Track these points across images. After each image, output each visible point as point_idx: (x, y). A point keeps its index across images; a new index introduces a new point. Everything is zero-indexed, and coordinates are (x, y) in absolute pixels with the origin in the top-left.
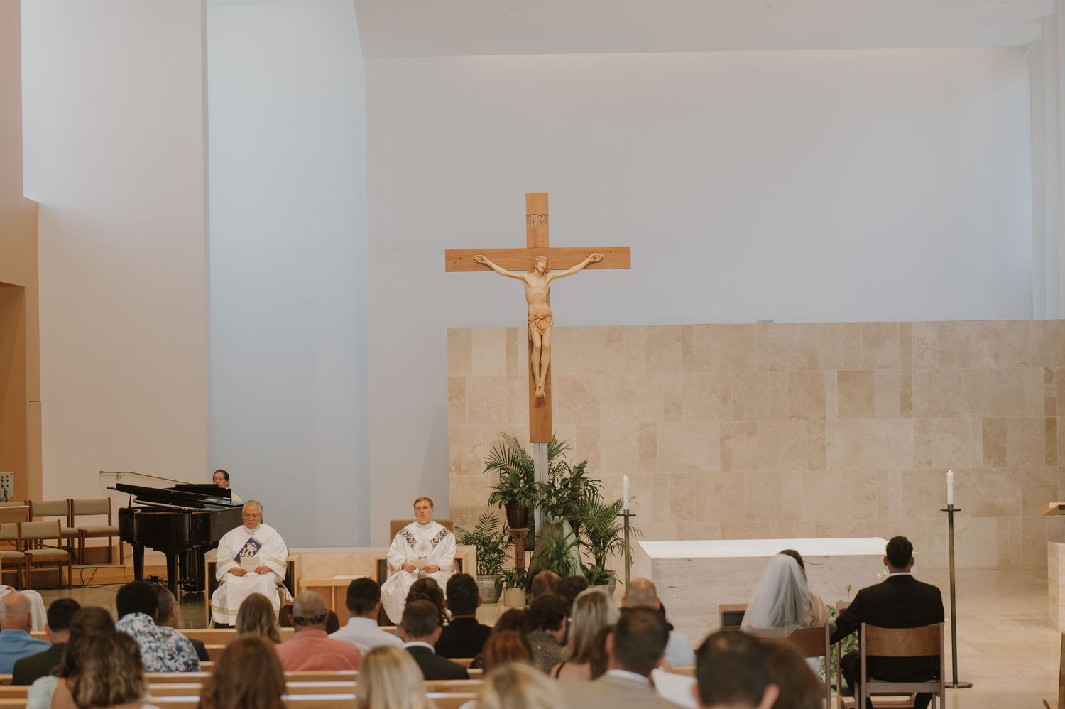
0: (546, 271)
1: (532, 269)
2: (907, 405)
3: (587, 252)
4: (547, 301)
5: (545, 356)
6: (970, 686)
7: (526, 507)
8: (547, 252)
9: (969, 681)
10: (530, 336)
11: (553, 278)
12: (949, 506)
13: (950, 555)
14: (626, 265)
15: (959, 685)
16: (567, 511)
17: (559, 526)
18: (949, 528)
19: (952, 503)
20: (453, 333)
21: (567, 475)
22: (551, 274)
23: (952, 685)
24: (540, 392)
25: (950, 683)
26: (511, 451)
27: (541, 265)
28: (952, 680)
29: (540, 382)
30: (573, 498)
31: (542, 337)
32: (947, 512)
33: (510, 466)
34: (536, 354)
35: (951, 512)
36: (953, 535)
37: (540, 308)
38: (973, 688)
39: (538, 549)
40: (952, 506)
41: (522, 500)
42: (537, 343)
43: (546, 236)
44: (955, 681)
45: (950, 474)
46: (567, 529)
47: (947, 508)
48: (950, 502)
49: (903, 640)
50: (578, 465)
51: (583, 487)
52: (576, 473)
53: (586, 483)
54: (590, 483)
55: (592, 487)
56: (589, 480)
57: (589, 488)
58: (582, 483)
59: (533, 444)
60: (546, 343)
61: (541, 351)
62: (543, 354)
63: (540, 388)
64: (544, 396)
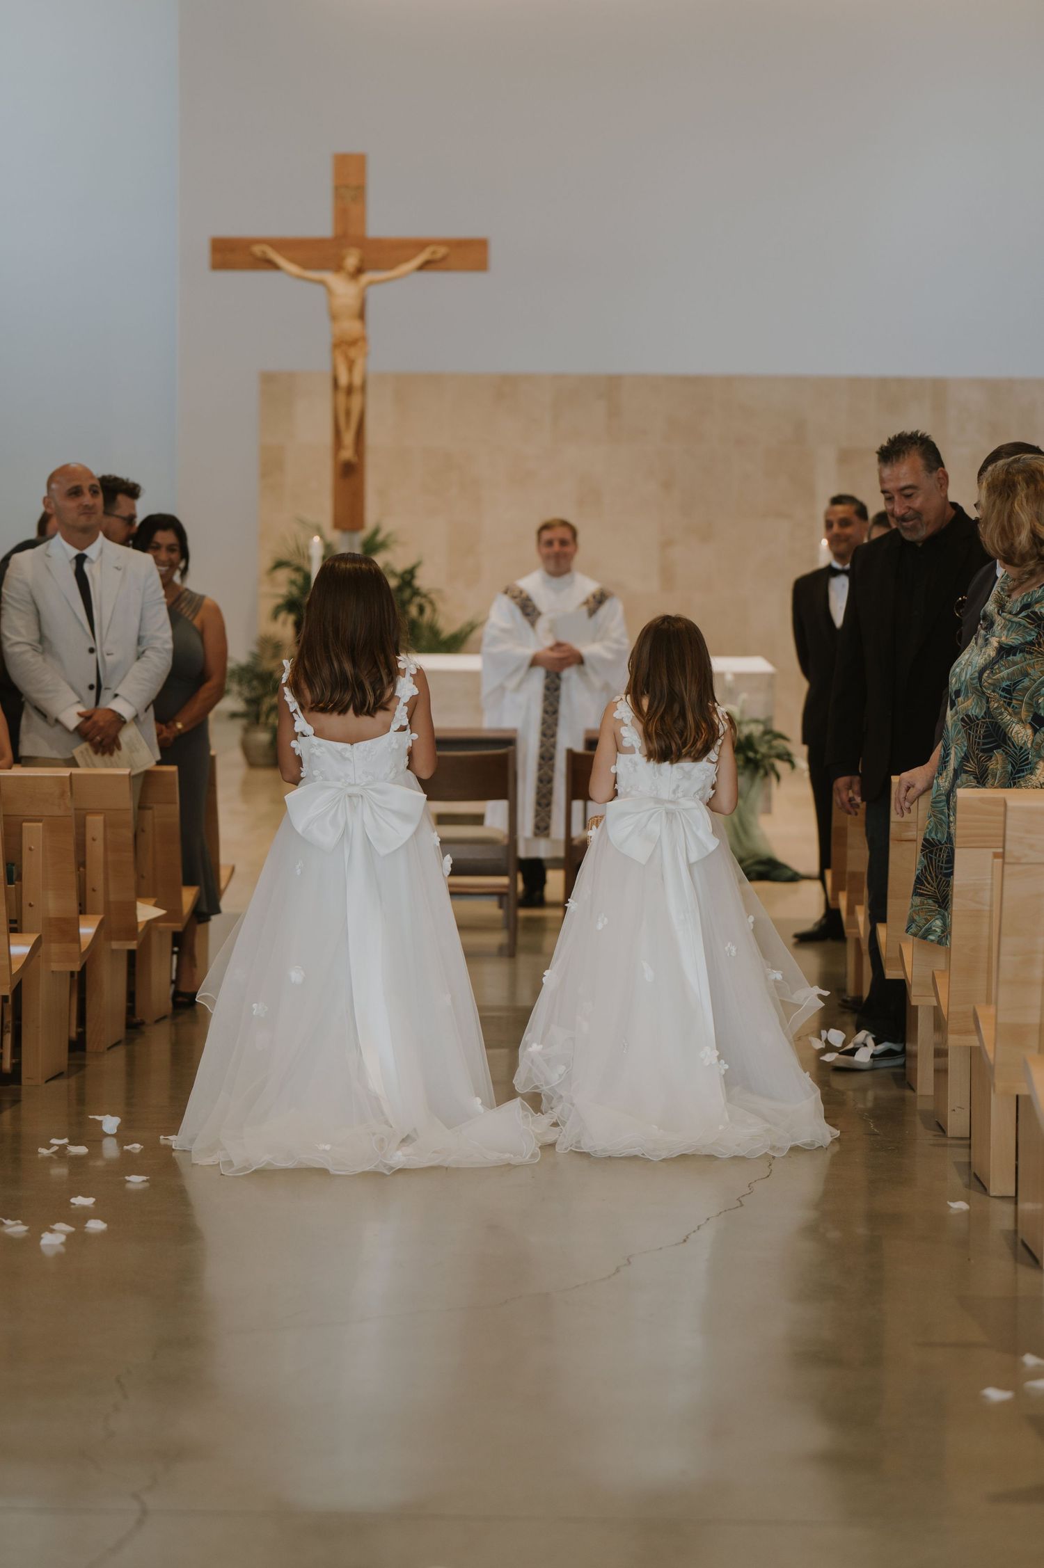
0: (359, 271)
1: (338, 268)
3: (421, 245)
4: (361, 315)
5: (356, 401)
8: (363, 243)
10: (335, 370)
11: (371, 283)
14: (481, 265)
20: (268, 379)
22: (367, 277)
24: (347, 454)
27: (351, 261)
29: (349, 438)
31: (350, 371)
34: (342, 398)
37: (351, 327)
42: (343, 380)
43: (362, 220)
50: (407, 567)
51: (416, 600)
52: (403, 579)
53: (419, 594)
54: (426, 596)
55: (430, 602)
56: (424, 592)
57: (425, 602)
58: (408, 593)
59: (338, 533)
60: (357, 380)
61: (349, 393)
62: (352, 397)
63: (347, 447)
64: (355, 460)
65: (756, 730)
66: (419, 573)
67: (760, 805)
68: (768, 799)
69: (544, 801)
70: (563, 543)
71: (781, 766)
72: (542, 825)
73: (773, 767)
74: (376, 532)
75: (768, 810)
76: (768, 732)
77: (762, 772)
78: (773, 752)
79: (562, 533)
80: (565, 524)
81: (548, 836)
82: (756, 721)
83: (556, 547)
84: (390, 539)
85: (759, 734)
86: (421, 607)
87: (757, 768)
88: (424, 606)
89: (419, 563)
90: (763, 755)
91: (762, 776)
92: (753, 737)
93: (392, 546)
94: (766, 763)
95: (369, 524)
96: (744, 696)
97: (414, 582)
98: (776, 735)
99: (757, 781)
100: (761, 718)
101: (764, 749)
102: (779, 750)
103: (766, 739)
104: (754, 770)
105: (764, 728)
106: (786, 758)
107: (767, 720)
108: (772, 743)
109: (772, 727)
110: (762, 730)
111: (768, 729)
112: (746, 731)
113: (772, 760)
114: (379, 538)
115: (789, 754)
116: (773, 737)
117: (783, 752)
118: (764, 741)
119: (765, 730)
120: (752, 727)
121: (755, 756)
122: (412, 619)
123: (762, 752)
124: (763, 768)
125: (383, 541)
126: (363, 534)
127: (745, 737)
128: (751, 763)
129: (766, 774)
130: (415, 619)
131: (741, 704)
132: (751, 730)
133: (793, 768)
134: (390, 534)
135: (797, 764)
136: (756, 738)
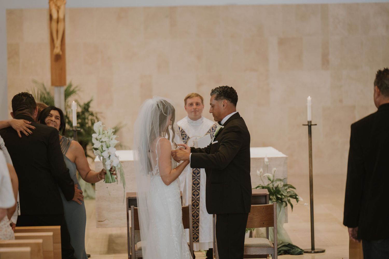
2: (325, 62)
5: (61, 26)
6: (323, 251)
9: (323, 248)
10: (50, 11)
12: (308, 122)
13: (309, 157)
15: (316, 251)
18: (309, 138)
19: (311, 120)
20: (10, 12)
21: (80, 110)
23: (310, 251)
24: (57, 50)
25: (310, 249)
26: (39, 92)
28: (310, 248)
29: (58, 43)
30: (83, 125)
31: (58, 12)
32: (307, 127)
34: (54, 24)
35: (310, 126)
38: (326, 252)
40: (311, 122)
42: (55, 16)
44: (313, 248)
45: (309, 99)
47: (307, 124)
48: (309, 119)
50: (86, 102)
51: (90, 117)
52: (85, 108)
53: (92, 114)
54: (95, 115)
55: (97, 118)
56: (94, 113)
57: (94, 118)
58: (87, 114)
59: (53, 87)
61: (58, 22)
62: (59, 24)
63: (57, 48)
64: (61, 53)
65: (280, 184)
66: (91, 105)
67: (283, 219)
68: (286, 215)
70: (197, 104)
71: (293, 201)
72: (195, 236)
73: (289, 201)
74: (70, 86)
75: (286, 222)
76: (285, 185)
77: (284, 204)
79: (196, 100)
80: (197, 95)
81: (198, 241)
82: (280, 180)
83: (195, 106)
84: (77, 89)
85: (282, 186)
86: (93, 121)
87: (282, 202)
88: (94, 120)
89: (91, 100)
90: (285, 196)
91: (285, 206)
92: (279, 188)
93: (77, 92)
94: (286, 200)
95: (68, 82)
96: (275, 169)
97: (90, 109)
98: (289, 186)
99: (282, 208)
100: (282, 178)
101: (285, 193)
102: (292, 193)
103: (286, 188)
104: (281, 203)
105: (284, 183)
106: (295, 197)
107: (285, 179)
108: (288, 190)
109: (287, 182)
110: (283, 184)
111: (285, 183)
112: (275, 185)
113: (289, 198)
114: (72, 89)
115: (296, 195)
116: (289, 187)
117: (294, 194)
118: (284, 189)
119: (284, 184)
120: (278, 183)
121: (281, 196)
122: (89, 127)
123: (284, 194)
124: (285, 202)
125: (73, 90)
126: (65, 88)
127: (275, 188)
128: (279, 200)
129: (286, 205)
130: (90, 127)
131: (274, 172)
132: (278, 184)
133: (297, 201)
134: (77, 87)
135: (299, 199)
136: (281, 188)
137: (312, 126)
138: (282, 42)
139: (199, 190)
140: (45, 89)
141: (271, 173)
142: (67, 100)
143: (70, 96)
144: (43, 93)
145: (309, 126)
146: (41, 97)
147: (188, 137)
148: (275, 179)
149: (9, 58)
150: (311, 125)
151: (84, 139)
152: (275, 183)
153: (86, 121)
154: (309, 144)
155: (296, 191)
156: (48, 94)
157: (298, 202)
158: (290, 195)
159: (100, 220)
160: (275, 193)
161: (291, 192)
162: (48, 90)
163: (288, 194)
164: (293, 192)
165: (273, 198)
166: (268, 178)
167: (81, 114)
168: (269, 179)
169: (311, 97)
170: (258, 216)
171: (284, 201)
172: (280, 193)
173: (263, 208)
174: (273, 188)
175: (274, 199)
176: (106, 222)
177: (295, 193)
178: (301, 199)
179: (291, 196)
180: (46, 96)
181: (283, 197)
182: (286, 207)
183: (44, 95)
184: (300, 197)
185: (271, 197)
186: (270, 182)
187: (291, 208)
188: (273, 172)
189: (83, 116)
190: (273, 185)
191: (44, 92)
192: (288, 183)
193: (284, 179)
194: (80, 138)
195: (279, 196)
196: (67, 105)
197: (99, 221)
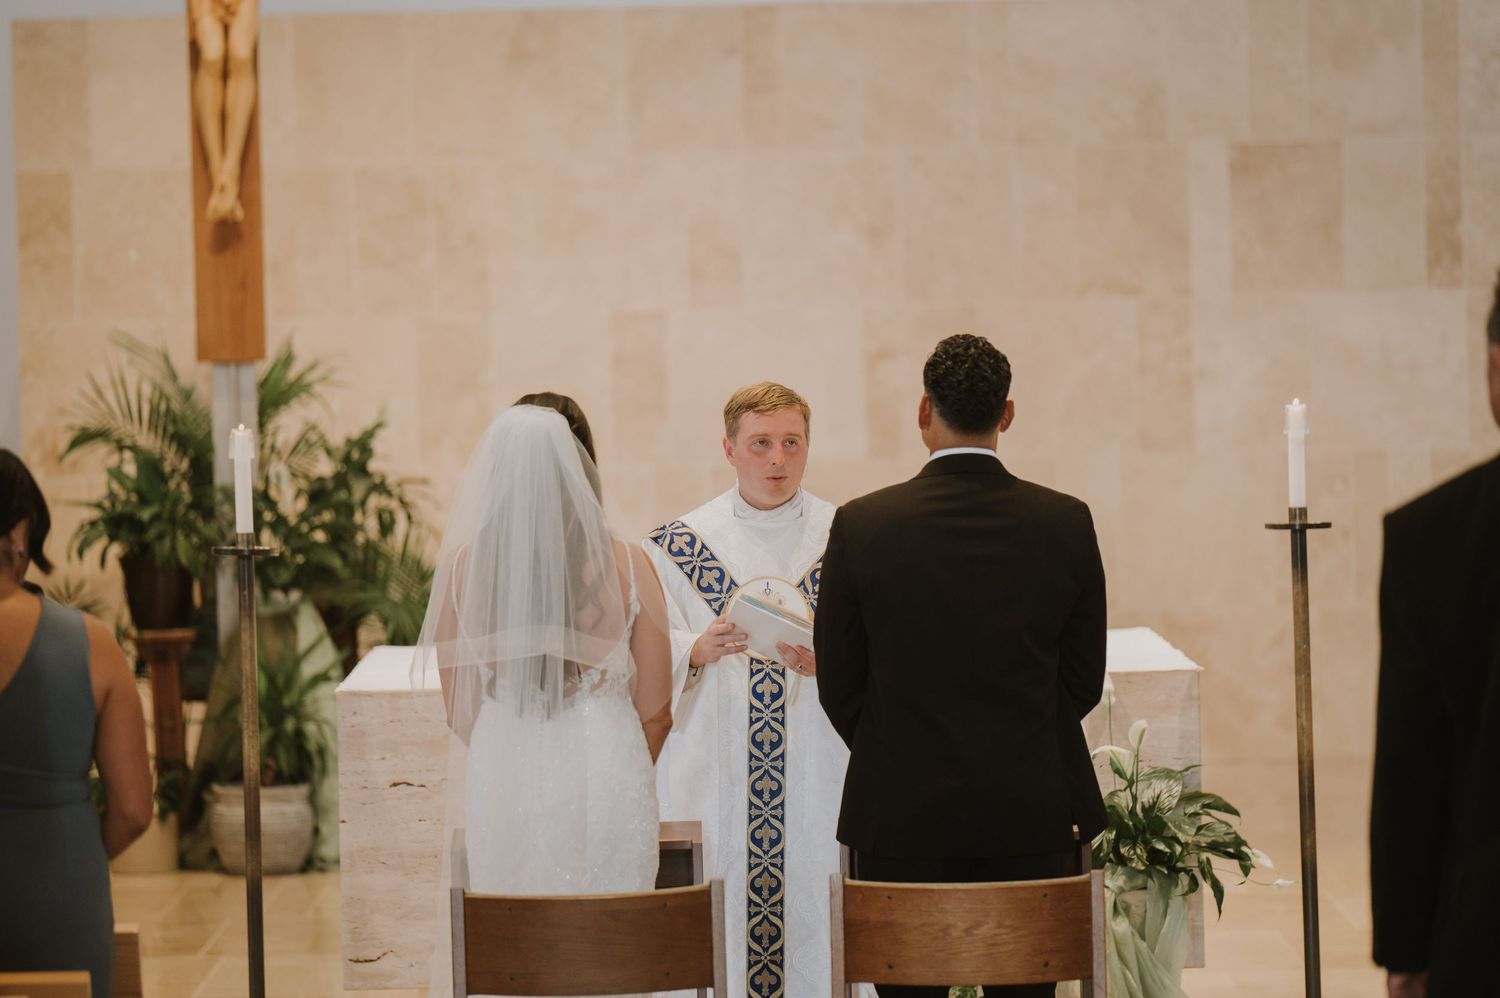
5: (238, 91)
7: (178, 561)
10: (193, 25)
12: (1292, 513)
13: (1298, 672)
16: (312, 577)
17: (285, 622)
18: (1295, 582)
19: (1302, 504)
20: (30, 35)
21: (325, 468)
24: (224, 202)
26: (147, 390)
29: (226, 170)
30: (341, 535)
31: (226, 29)
32: (1289, 532)
33: (147, 440)
34: (209, 84)
35: (1299, 529)
36: (1306, 605)
39: (219, 696)
40: (1303, 512)
41: (167, 543)
42: (212, 49)
45: (1296, 408)
46: (309, 627)
47: (1286, 521)
48: (1296, 500)
49: (968, 931)
50: (356, 433)
51: (375, 501)
52: (347, 459)
53: (381, 488)
54: (396, 491)
55: (403, 503)
56: (391, 481)
57: (394, 504)
58: (359, 488)
59: (206, 367)
60: (241, 49)
61: (225, 75)
62: (232, 83)
63: (223, 189)
64: (240, 214)
65: (1167, 793)
66: (377, 445)
67: (1181, 950)
68: (1196, 934)
69: (765, 979)
70: (791, 441)
71: (1224, 869)
73: (1206, 871)
74: (287, 360)
75: (1197, 961)
76: (1188, 798)
77: (1184, 879)
78: (1204, 841)
82: (1168, 774)
83: (776, 454)
84: (312, 377)
85: (1175, 801)
86: (386, 516)
87: (1174, 871)
88: (391, 513)
89: (379, 425)
90: (1185, 846)
91: (1186, 888)
92: (1160, 810)
93: (318, 388)
94: (1191, 862)
95: (273, 348)
96: (1141, 724)
97: (373, 466)
98: (1207, 802)
99: (1176, 901)
100: (1177, 767)
101: (1187, 835)
102: (1219, 834)
103: (1191, 810)
104: (1168, 875)
105: (1184, 787)
106: (1235, 850)
107: (1189, 772)
108: (1205, 820)
109: (1199, 784)
110: (1178, 794)
111: (1191, 790)
112: (1146, 797)
113: (1204, 856)
114: (292, 374)
115: (1239, 842)
116: (1204, 806)
117: (1227, 839)
118: (1185, 814)
119: (1187, 791)
120: (1160, 785)
121: (1170, 846)
122: (369, 545)
123: (1182, 838)
124: (1187, 871)
125: (299, 378)
126: (262, 368)
127: (1143, 809)
128: (1162, 863)
129: (1194, 885)
130: (374, 542)
131: (1137, 738)
132: (1157, 792)
133: (1246, 870)
134: (312, 367)
135: (1254, 860)
136: (1170, 809)
137: (1309, 532)
138: (1247, 162)
139: (782, 820)
140: (174, 377)
141: (1128, 746)
142: (270, 427)
143: (283, 407)
144: (162, 395)
145: (1294, 532)
146: (154, 410)
147: (732, 582)
148: (1147, 770)
149: (24, 241)
150: (1306, 526)
151: (345, 598)
152: (1141, 786)
153: (358, 517)
154: (1296, 613)
155: (1240, 826)
156: (187, 395)
157: (1249, 876)
158: (1209, 840)
159: (361, 956)
160: (1144, 832)
161: (1217, 825)
162: (185, 380)
163: (1204, 835)
164: (1224, 829)
165: (1135, 853)
166: (1112, 763)
167: (330, 485)
168: (1118, 772)
169: (1301, 403)
170: (1020, 933)
171: (1184, 870)
172: (1166, 833)
173: (1045, 895)
174: (1132, 812)
175: (1139, 857)
176: (384, 965)
177: (1235, 833)
178: (1260, 858)
179: (1215, 847)
180: (176, 406)
181: (1178, 849)
182: (1193, 896)
183: (168, 400)
184: (1255, 851)
185: (1123, 850)
186: (1122, 784)
187: (1214, 901)
188: (1133, 740)
189: (342, 495)
190: (1135, 798)
191: (169, 389)
192: (1204, 790)
193: (1187, 769)
194: (328, 594)
195: (1161, 846)
196: (273, 448)
197: (357, 961)
